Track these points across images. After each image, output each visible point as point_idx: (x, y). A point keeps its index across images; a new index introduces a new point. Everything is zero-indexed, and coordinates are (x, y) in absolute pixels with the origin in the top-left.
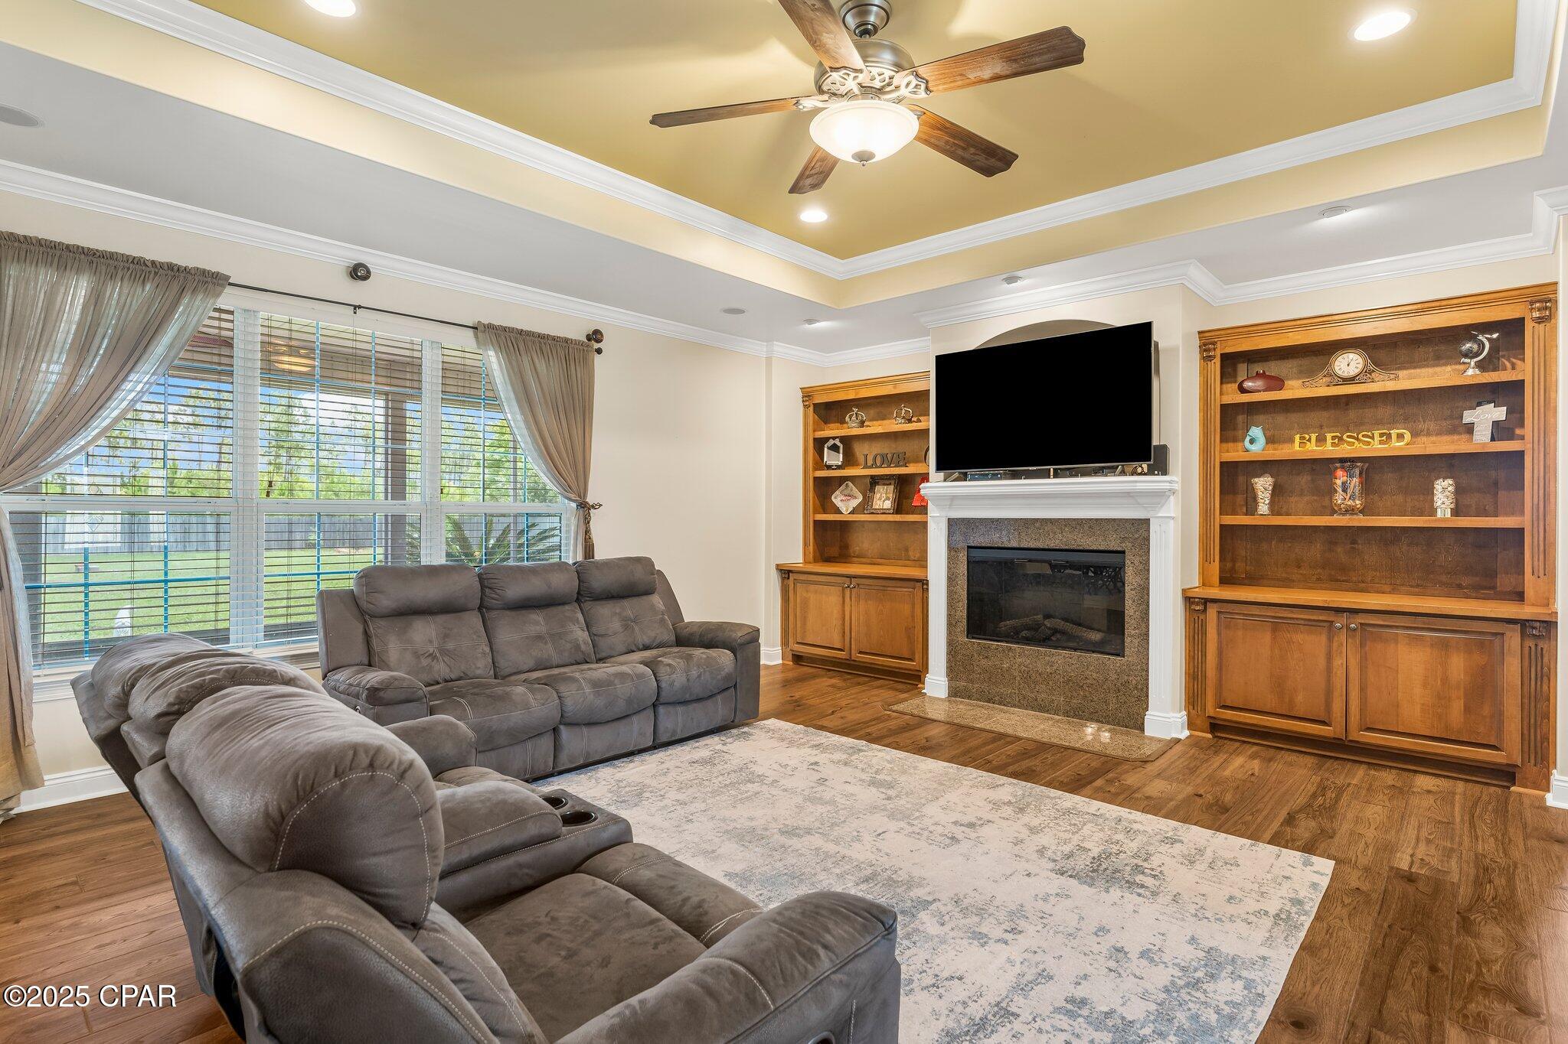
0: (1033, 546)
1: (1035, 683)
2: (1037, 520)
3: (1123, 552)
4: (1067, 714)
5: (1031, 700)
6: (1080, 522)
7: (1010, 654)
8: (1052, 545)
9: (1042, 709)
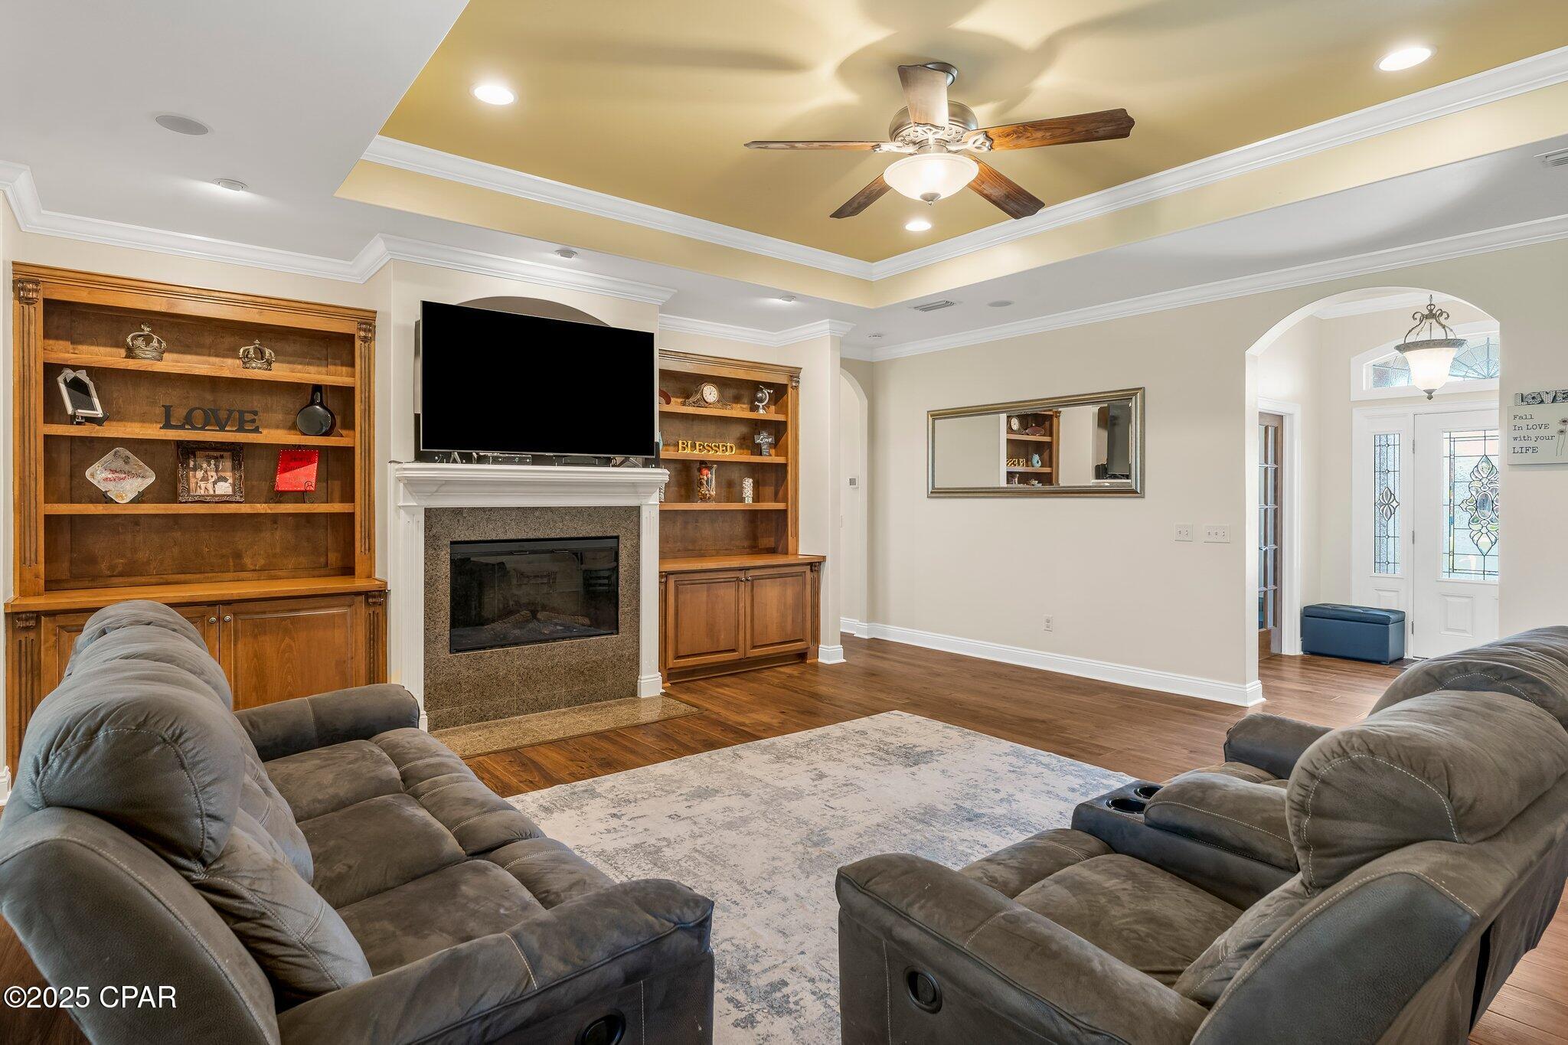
0: (532, 537)
1: (536, 682)
2: (536, 509)
3: (617, 537)
4: (568, 705)
5: (531, 702)
6: (579, 511)
7: (508, 659)
8: (553, 536)
9: (543, 707)
